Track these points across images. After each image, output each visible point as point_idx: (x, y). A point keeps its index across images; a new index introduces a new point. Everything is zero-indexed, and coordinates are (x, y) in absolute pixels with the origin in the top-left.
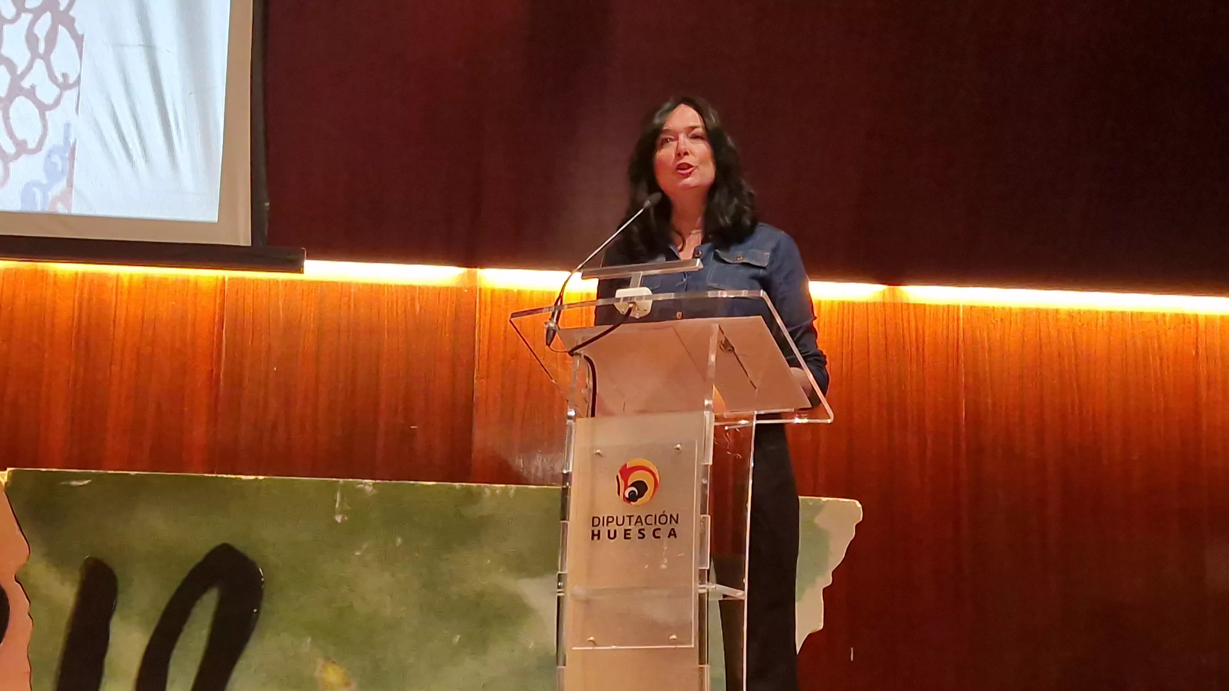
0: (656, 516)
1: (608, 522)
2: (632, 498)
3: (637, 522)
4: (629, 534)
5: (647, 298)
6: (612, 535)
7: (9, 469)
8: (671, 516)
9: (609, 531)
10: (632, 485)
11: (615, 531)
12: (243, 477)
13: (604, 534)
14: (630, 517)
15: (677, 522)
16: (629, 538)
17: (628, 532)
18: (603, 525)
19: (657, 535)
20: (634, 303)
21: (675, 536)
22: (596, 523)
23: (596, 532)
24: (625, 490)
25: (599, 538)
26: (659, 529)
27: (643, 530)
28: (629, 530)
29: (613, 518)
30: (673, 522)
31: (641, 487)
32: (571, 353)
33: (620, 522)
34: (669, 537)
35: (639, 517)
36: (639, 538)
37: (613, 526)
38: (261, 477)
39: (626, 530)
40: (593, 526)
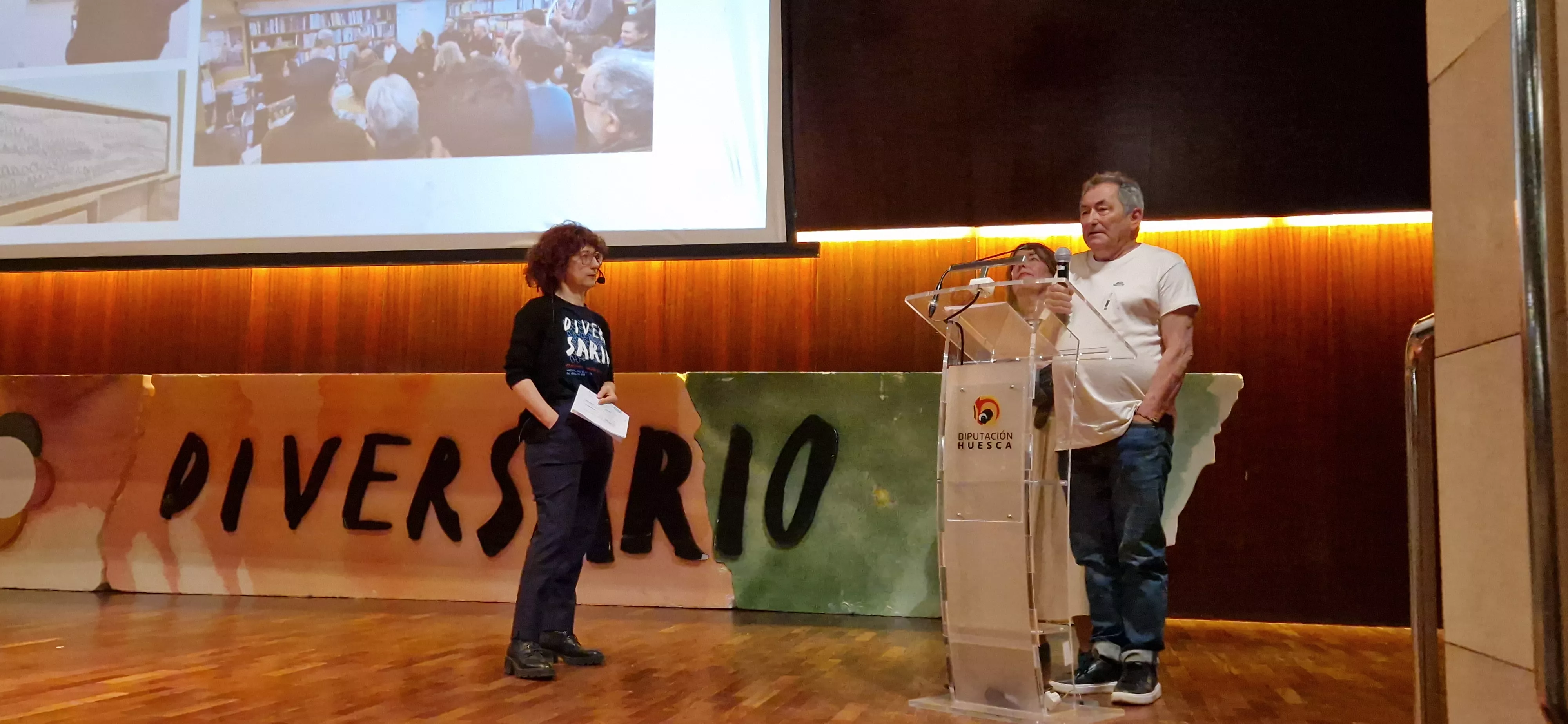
0: (998, 434)
1: (968, 437)
2: (983, 421)
3: (986, 437)
4: (981, 445)
5: (990, 284)
6: (971, 446)
7: (687, 373)
8: (1008, 434)
9: (969, 443)
10: (983, 412)
11: (973, 443)
12: (823, 373)
13: (966, 445)
14: (982, 433)
15: (1011, 438)
16: (981, 448)
17: (981, 444)
18: (965, 439)
19: (998, 446)
20: (981, 289)
21: (1011, 448)
22: (961, 438)
23: (961, 444)
24: (979, 415)
25: (963, 448)
26: (1000, 442)
27: (990, 442)
28: (982, 443)
29: (972, 435)
30: (1009, 438)
31: (989, 413)
32: (946, 321)
33: (976, 437)
34: (1006, 448)
35: (988, 434)
36: (988, 448)
37: (971, 440)
38: (834, 373)
39: (979, 443)
40: (959, 439)
